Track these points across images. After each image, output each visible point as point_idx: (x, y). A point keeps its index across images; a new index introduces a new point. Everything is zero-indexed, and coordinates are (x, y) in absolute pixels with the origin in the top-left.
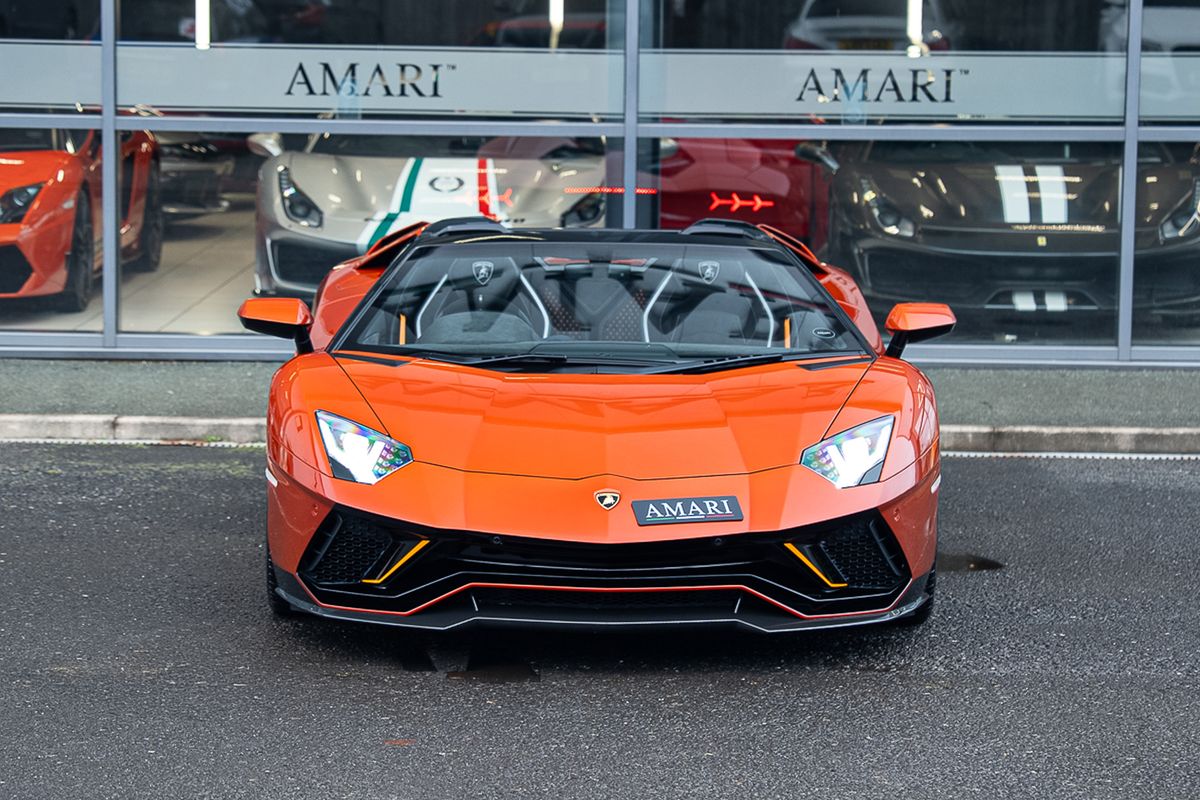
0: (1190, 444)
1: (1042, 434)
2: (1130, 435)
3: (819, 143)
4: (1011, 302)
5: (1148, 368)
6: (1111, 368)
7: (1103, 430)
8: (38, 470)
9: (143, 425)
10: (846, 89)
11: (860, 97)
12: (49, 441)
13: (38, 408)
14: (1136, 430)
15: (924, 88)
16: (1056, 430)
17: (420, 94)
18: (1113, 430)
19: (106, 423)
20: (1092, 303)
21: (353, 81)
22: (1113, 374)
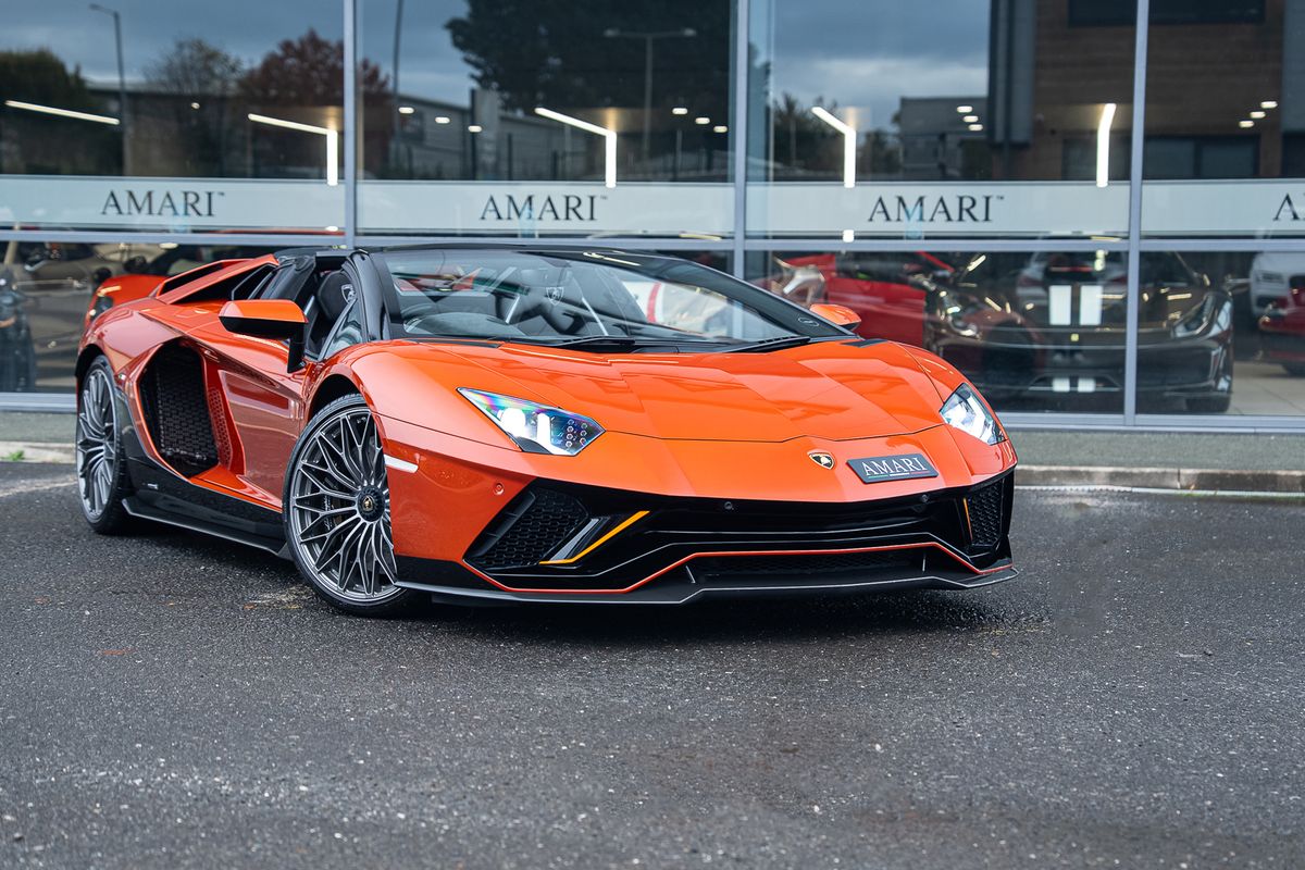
0: (1155, 480)
1: (1032, 471)
2: (1106, 473)
4: (1051, 385)
5: (1149, 432)
6: (1118, 432)
7: (1082, 469)
10: (907, 212)
11: (918, 217)
14: (1111, 469)
16: (1044, 468)
17: (580, 218)
18: (1091, 469)
20: (1114, 386)
21: (531, 209)
22: (1119, 436)
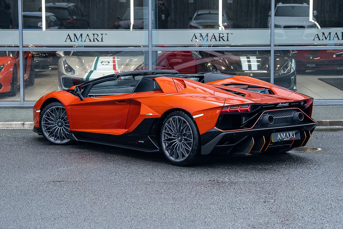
3: (197, 51)
8: (5, 136)
9: (31, 124)
12: (7, 128)
13: (4, 120)
15: (222, 38)
19: (21, 124)
